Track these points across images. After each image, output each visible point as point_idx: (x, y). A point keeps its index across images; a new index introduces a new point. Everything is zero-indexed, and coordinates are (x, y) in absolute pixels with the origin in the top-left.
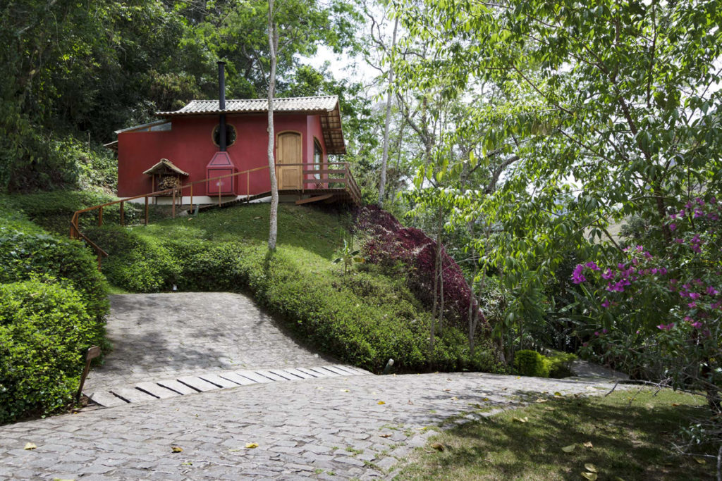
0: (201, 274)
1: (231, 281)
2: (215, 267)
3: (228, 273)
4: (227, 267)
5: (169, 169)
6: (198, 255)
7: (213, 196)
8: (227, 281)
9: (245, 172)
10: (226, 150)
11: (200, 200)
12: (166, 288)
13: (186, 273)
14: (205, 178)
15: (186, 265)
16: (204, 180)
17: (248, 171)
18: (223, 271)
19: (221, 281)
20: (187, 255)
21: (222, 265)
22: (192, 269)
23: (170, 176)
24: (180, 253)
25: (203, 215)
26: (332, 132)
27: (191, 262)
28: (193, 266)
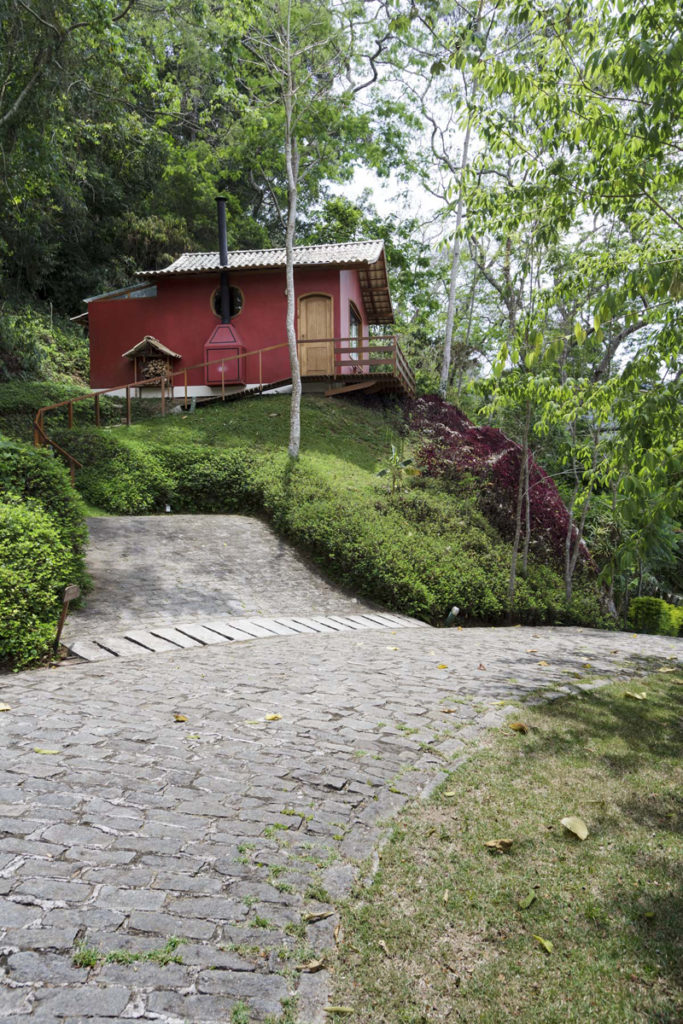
0: (201, 491)
1: (240, 500)
2: (219, 481)
3: (236, 489)
4: (235, 482)
5: (155, 350)
6: (197, 466)
7: (214, 386)
8: (235, 500)
9: (255, 352)
10: (229, 322)
11: (197, 391)
12: (157, 508)
13: (182, 489)
14: (203, 362)
15: (181, 479)
16: (202, 365)
17: (260, 351)
18: (229, 487)
19: (228, 500)
20: (182, 466)
21: (228, 478)
22: (189, 484)
23: (157, 359)
24: (174, 462)
25: (201, 411)
26: (375, 293)
27: (188, 474)
28: (190, 480)
